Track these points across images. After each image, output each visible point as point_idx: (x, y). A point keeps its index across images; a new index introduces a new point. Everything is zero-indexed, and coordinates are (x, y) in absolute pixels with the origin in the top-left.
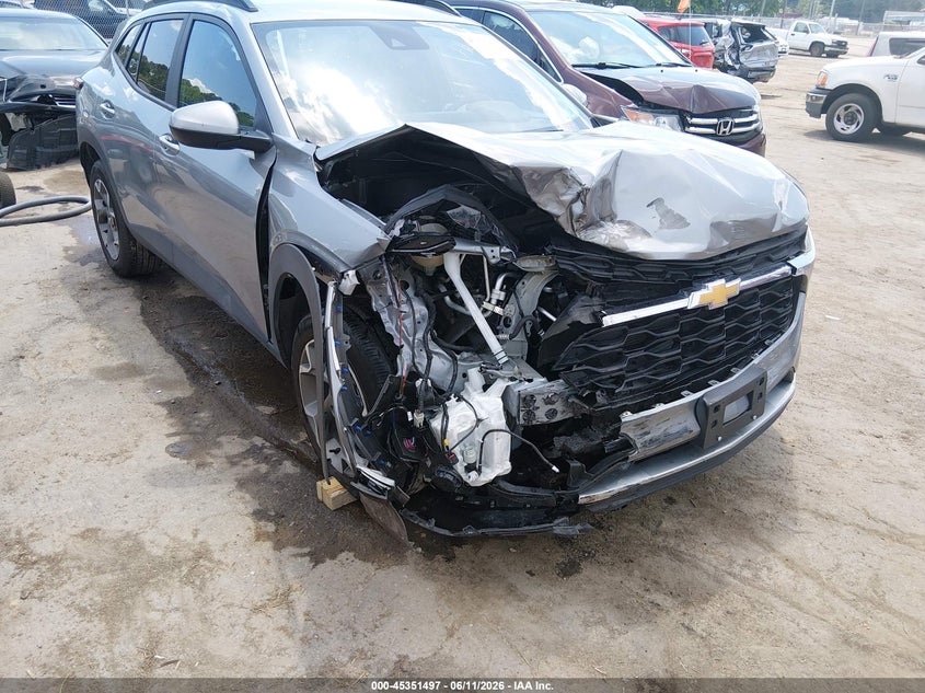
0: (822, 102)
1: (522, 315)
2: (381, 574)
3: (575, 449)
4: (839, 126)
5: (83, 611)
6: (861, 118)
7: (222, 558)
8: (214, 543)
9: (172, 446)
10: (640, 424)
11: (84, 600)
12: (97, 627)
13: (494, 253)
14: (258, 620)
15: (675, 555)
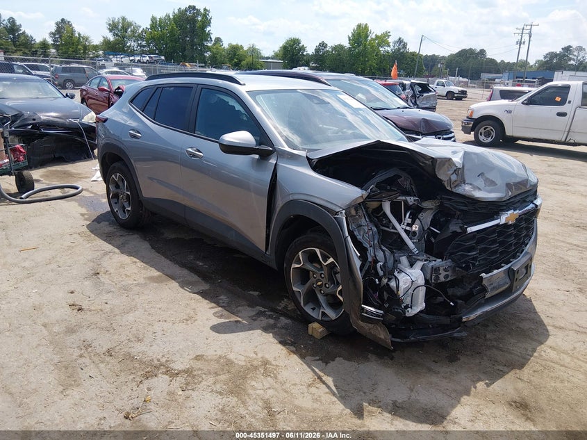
0: (471, 125)
1: (424, 230)
2: (362, 366)
3: (459, 294)
4: (482, 138)
5: (221, 393)
6: (494, 134)
7: (277, 363)
8: (269, 357)
9: (216, 313)
10: (489, 279)
11: (218, 387)
12: (233, 400)
13: (411, 200)
14: (313, 390)
15: (498, 348)
